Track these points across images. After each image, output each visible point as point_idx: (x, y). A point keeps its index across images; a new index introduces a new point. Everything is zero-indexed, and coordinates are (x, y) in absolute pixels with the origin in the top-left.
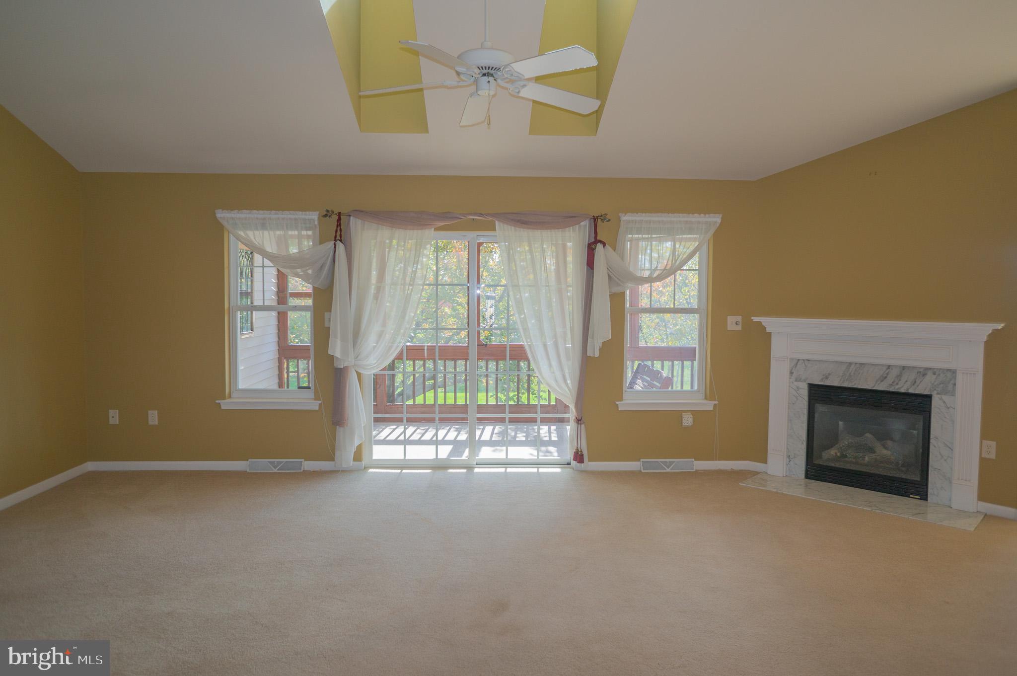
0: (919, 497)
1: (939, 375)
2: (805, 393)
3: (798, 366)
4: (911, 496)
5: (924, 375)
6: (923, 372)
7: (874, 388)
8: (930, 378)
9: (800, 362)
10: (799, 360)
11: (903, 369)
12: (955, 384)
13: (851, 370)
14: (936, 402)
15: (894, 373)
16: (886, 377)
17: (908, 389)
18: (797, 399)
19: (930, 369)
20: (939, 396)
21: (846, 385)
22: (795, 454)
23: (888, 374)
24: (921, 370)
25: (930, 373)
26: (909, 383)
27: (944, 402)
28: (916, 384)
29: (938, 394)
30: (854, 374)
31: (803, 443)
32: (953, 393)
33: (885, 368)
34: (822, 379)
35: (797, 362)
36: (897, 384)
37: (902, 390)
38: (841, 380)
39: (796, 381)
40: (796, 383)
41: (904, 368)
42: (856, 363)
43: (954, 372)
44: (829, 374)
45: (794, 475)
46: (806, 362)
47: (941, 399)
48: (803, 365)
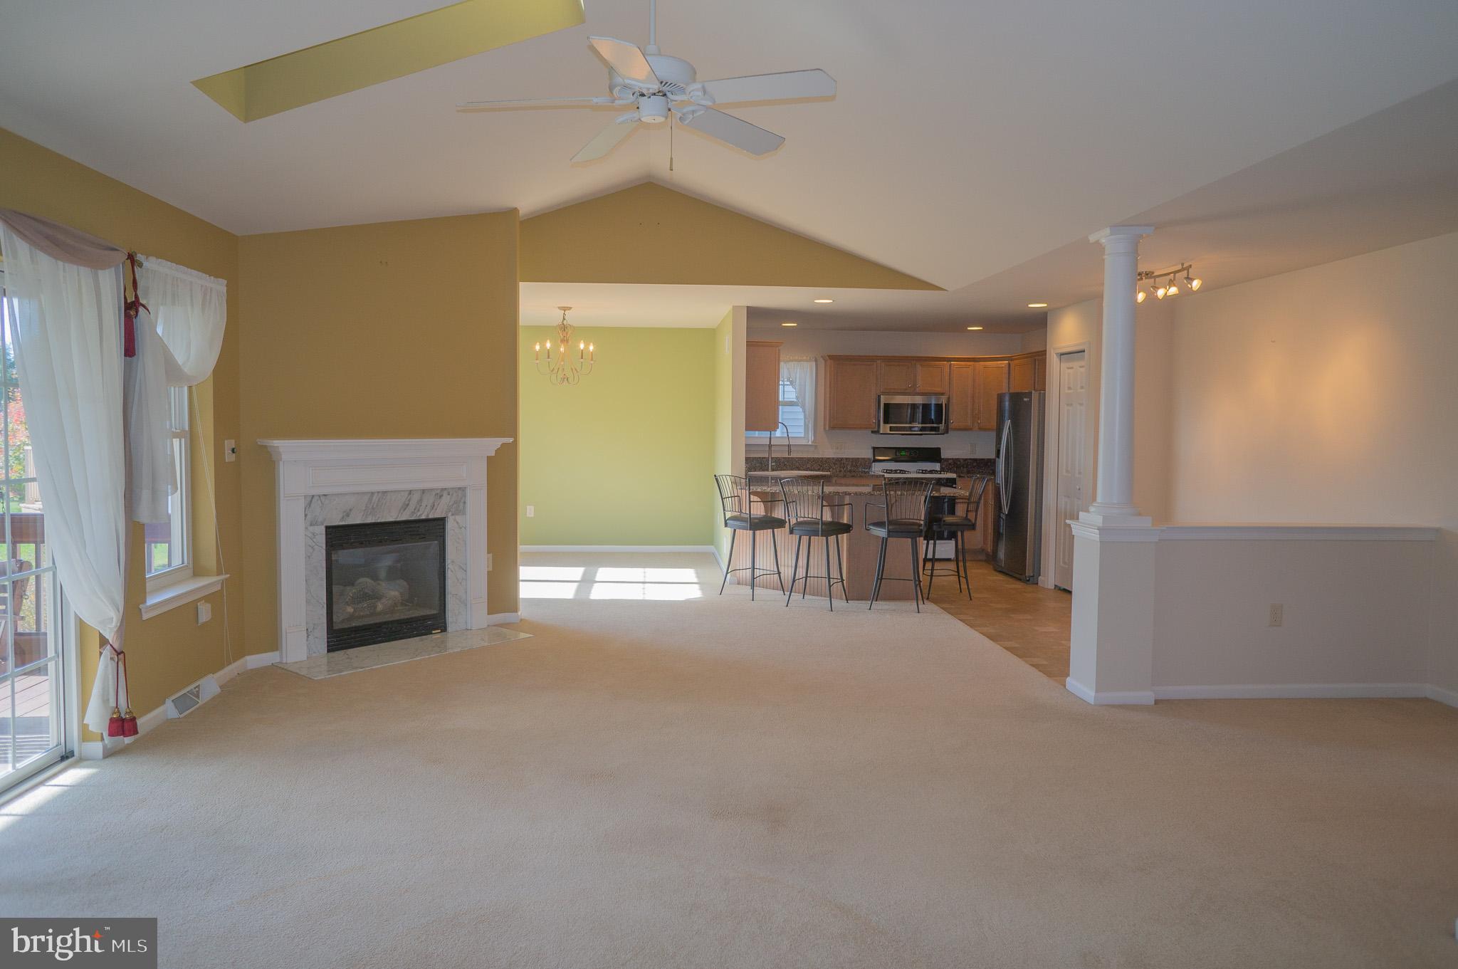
0: (439, 631)
1: (452, 494)
2: (322, 539)
3: (312, 505)
4: (433, 632)
5: (441, 496)
6: (439, 494)
7: (398, 520)
8: (446, 499)
9: (316, 498)
10: (313, 496)
11: (423, 493)
12: (465, 503)
13: (373, 501)
14: (450, 525)
15: (416, 497)
16: (408, 505)
17: (428, 515)
18: (314, 550)
19: (445, 489)
20: (453, 517)
21: (370, 520)
22: (314, 624)
23: (409, 500)
24: (438, 492)
25: (445, 493)
26: (429, 508)
27: (457, 523)
28: (435, 508)
29: (453, 515)
30: (377, 506)
31: (323, 607)
32: (464, 513)
33: (407, 493)
34: (343, 518)
35: (311, 501)
36: (419, 510)
37: (423, 517)
38: (363, 515)
39: (311, 525)
40: (311, 529)
41: (423, 491)
42: (378, 492)
43: (463, 489)
44: (351, 510)
45: (315, 653)
46: (322, 498)
47: (455, 520)
48: (319, 502)
